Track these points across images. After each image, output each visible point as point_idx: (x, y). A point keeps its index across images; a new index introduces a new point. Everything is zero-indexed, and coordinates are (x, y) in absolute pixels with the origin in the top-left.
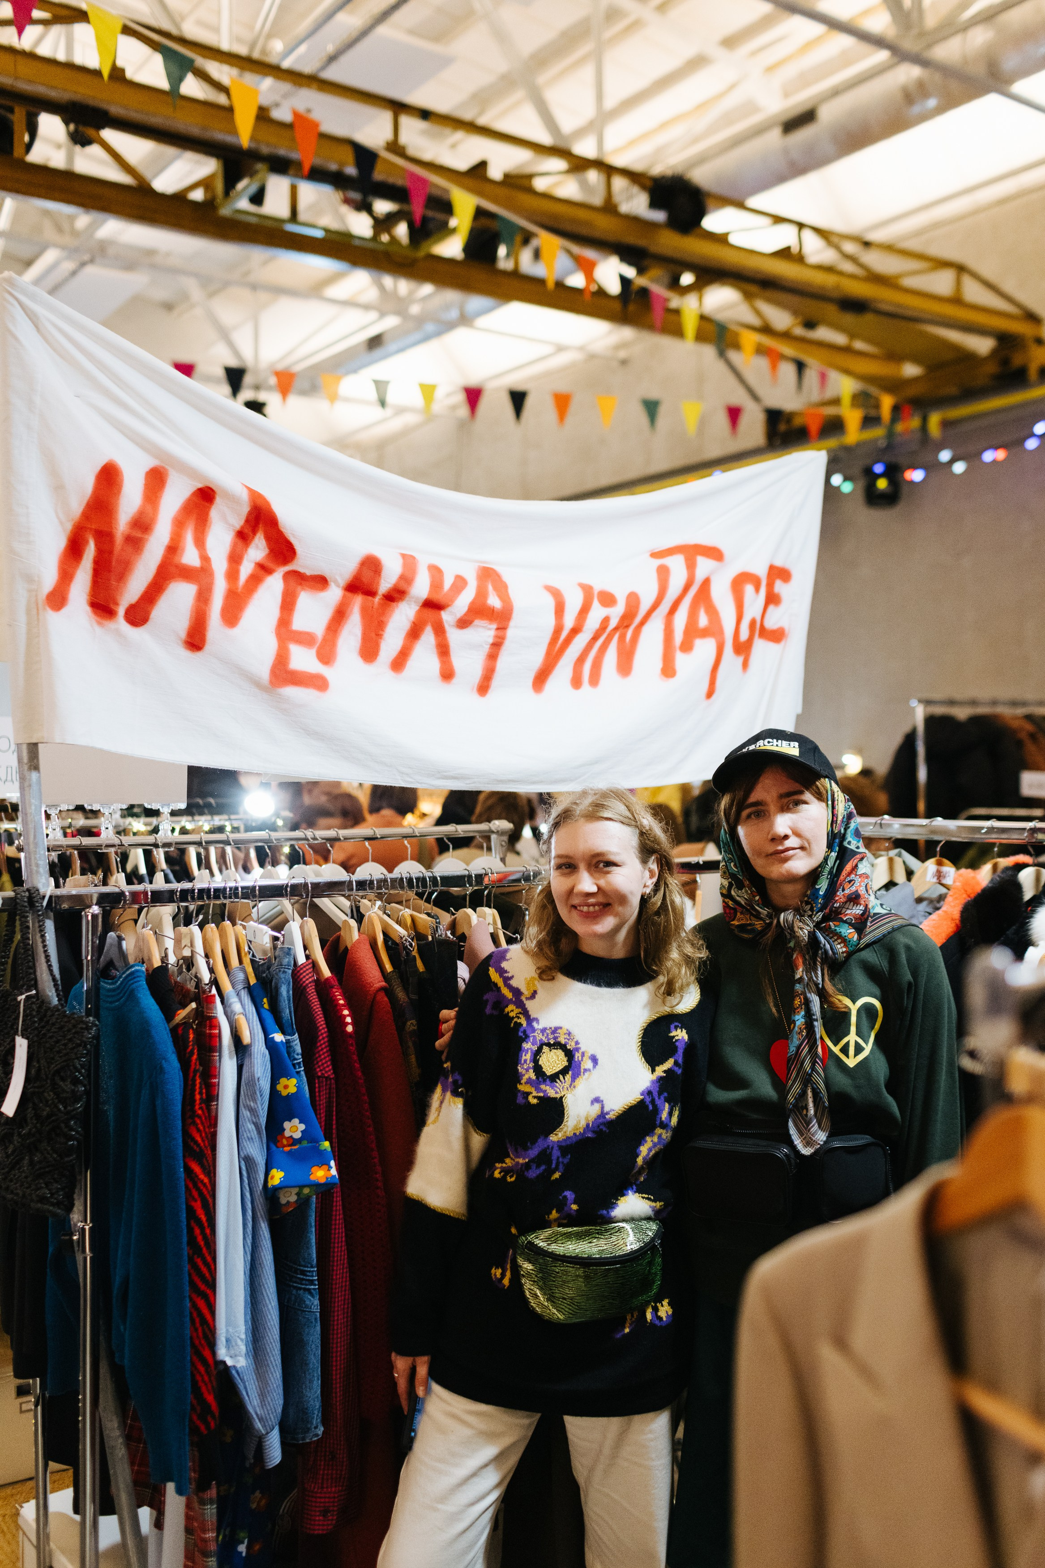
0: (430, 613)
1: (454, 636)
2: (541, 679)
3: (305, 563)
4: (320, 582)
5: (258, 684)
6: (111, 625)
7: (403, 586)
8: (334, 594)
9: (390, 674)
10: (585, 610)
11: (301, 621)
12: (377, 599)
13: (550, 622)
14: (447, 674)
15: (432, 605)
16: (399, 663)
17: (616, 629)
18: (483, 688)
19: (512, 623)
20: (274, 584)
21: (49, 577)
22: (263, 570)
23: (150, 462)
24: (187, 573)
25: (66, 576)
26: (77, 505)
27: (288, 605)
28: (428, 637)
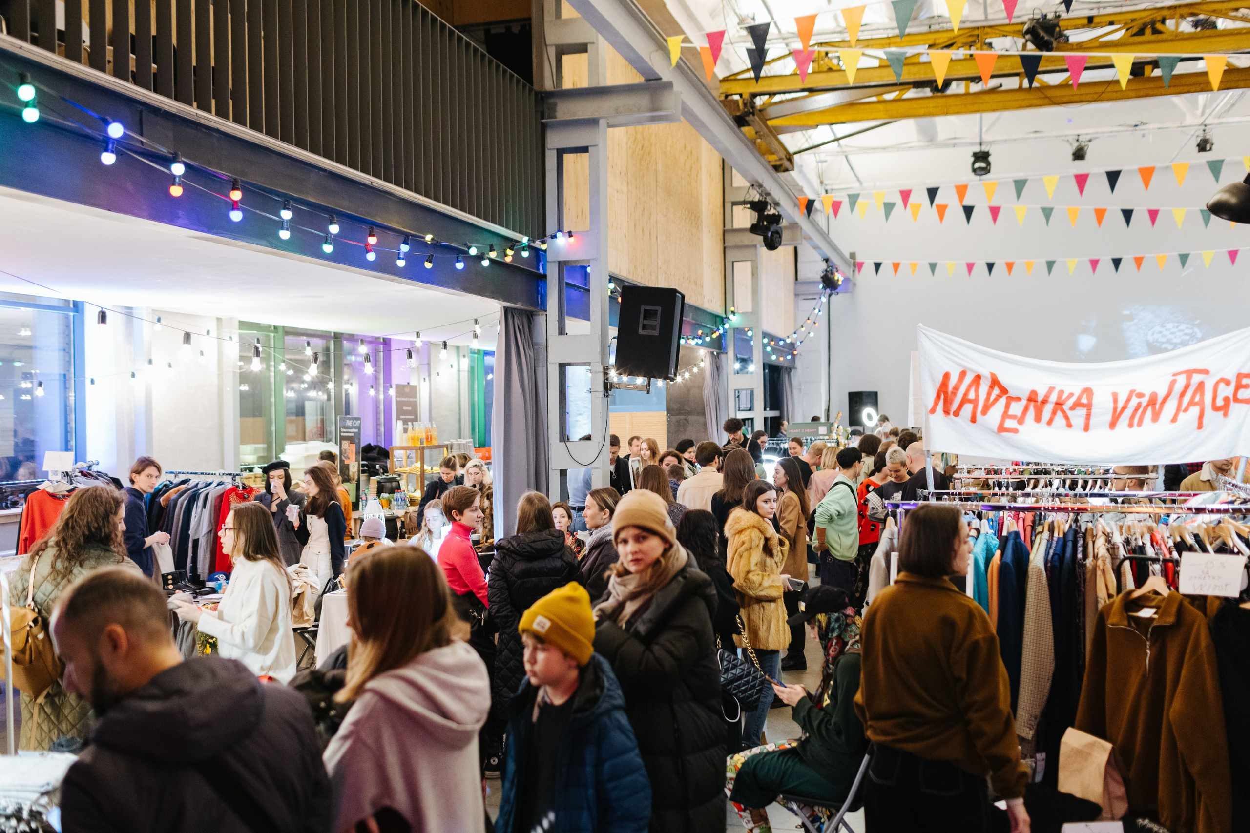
0: (1058, 406)
1: (1070, 413)
2: (1113, 425)
3: (1012, 393)
4: (1018, 399)
5: (994, 432)
6: (949, 417)
7: (1046, 399)
8: (1024, 402)
9: (1046, 426)
10: (1128, 400)
11: (1011, 412)
12: (1039, 403)
13: (1111, 405)
14: (1069, 425)
15: (1059, 404)
16: (1050, 423)
17: (1147, 406)
18: (1086, 428)
19: (1093, 408)
20: (1003, 400)
21: (931, 404)
22: (999, 397)
23: (961, 369)
24: (970, 401)
25: (936, 404)
26: (938, 385)
27: (1007, 407)
28: (1059, 414)
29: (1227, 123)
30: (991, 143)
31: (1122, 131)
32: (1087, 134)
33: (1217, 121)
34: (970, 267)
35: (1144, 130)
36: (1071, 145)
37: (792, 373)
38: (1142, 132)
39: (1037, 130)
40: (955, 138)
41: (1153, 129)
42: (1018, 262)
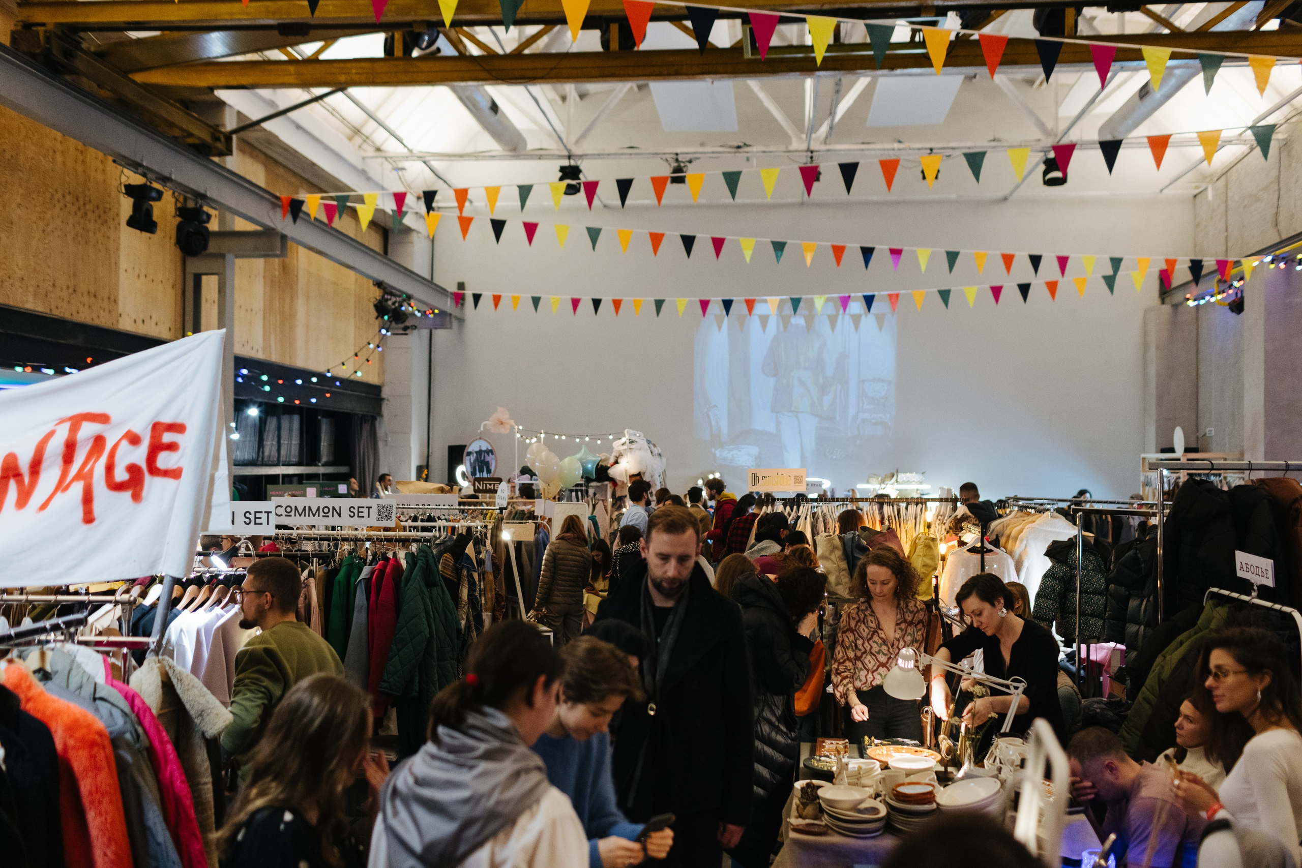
29: (835, 150)
30: (581, 157)
31: (724, 152)
32: (687, 153)
33: (823, 147)
34: (575, 303)
35: (747, 152)
36: (670, 164)
37: (377, 423)
38: (745, 155)
39: (633, 145)
40: (541, 149)
41: (758, 152)
42: (626, 300)
